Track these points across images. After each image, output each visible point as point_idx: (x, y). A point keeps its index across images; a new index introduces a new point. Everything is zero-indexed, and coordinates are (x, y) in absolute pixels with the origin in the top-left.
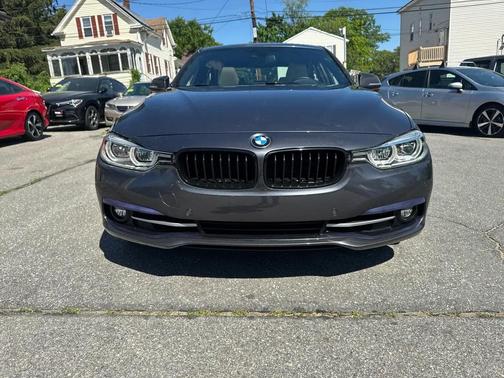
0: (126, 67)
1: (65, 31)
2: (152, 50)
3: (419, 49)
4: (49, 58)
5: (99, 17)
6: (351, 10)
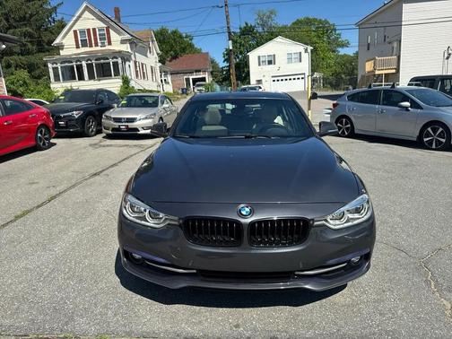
0: (117, 74)
1: (64, 41)
2: (140, 58)
3: (374, 59)
4: (50, 65)
5: (94, 30)
6: (315, 20)
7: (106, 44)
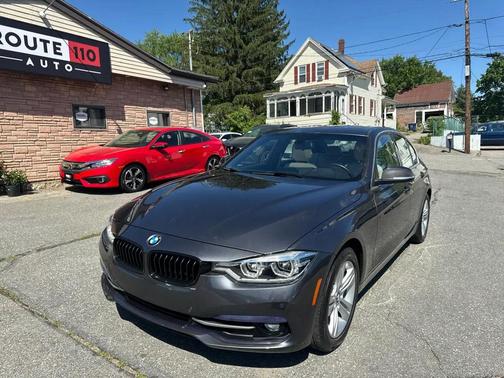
0: (328, 108)
1: (285, 79)
2: (358, 91)
4: (268, 102)
5: (314, 64)
7: (323, 77)
